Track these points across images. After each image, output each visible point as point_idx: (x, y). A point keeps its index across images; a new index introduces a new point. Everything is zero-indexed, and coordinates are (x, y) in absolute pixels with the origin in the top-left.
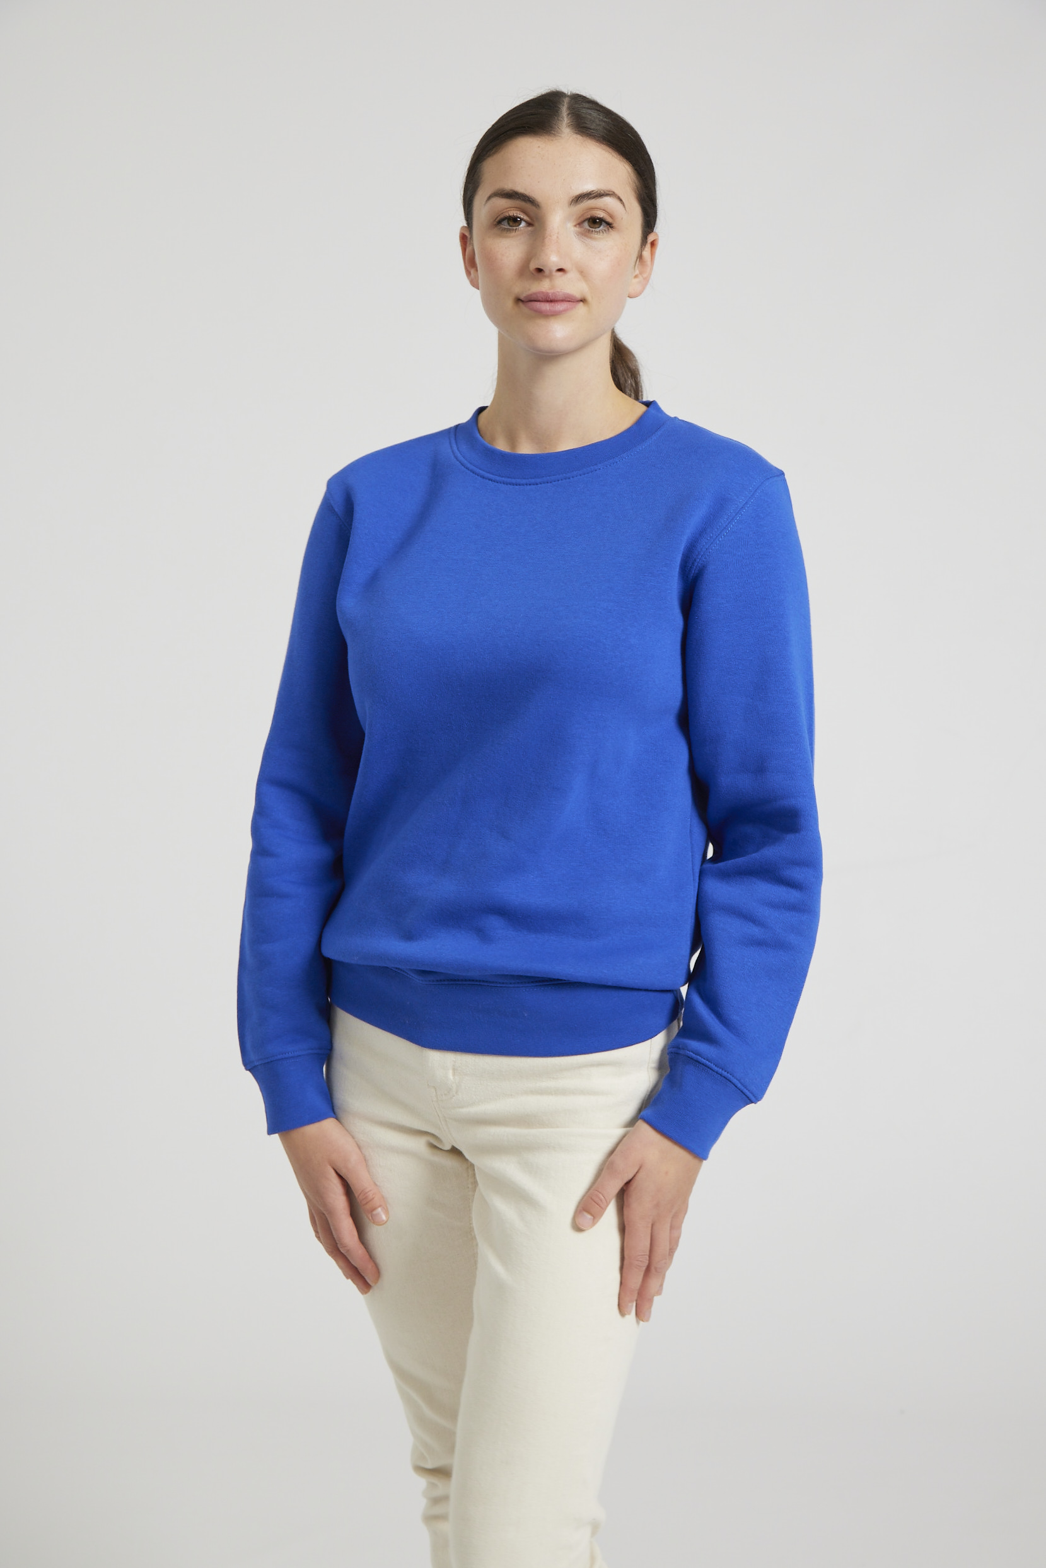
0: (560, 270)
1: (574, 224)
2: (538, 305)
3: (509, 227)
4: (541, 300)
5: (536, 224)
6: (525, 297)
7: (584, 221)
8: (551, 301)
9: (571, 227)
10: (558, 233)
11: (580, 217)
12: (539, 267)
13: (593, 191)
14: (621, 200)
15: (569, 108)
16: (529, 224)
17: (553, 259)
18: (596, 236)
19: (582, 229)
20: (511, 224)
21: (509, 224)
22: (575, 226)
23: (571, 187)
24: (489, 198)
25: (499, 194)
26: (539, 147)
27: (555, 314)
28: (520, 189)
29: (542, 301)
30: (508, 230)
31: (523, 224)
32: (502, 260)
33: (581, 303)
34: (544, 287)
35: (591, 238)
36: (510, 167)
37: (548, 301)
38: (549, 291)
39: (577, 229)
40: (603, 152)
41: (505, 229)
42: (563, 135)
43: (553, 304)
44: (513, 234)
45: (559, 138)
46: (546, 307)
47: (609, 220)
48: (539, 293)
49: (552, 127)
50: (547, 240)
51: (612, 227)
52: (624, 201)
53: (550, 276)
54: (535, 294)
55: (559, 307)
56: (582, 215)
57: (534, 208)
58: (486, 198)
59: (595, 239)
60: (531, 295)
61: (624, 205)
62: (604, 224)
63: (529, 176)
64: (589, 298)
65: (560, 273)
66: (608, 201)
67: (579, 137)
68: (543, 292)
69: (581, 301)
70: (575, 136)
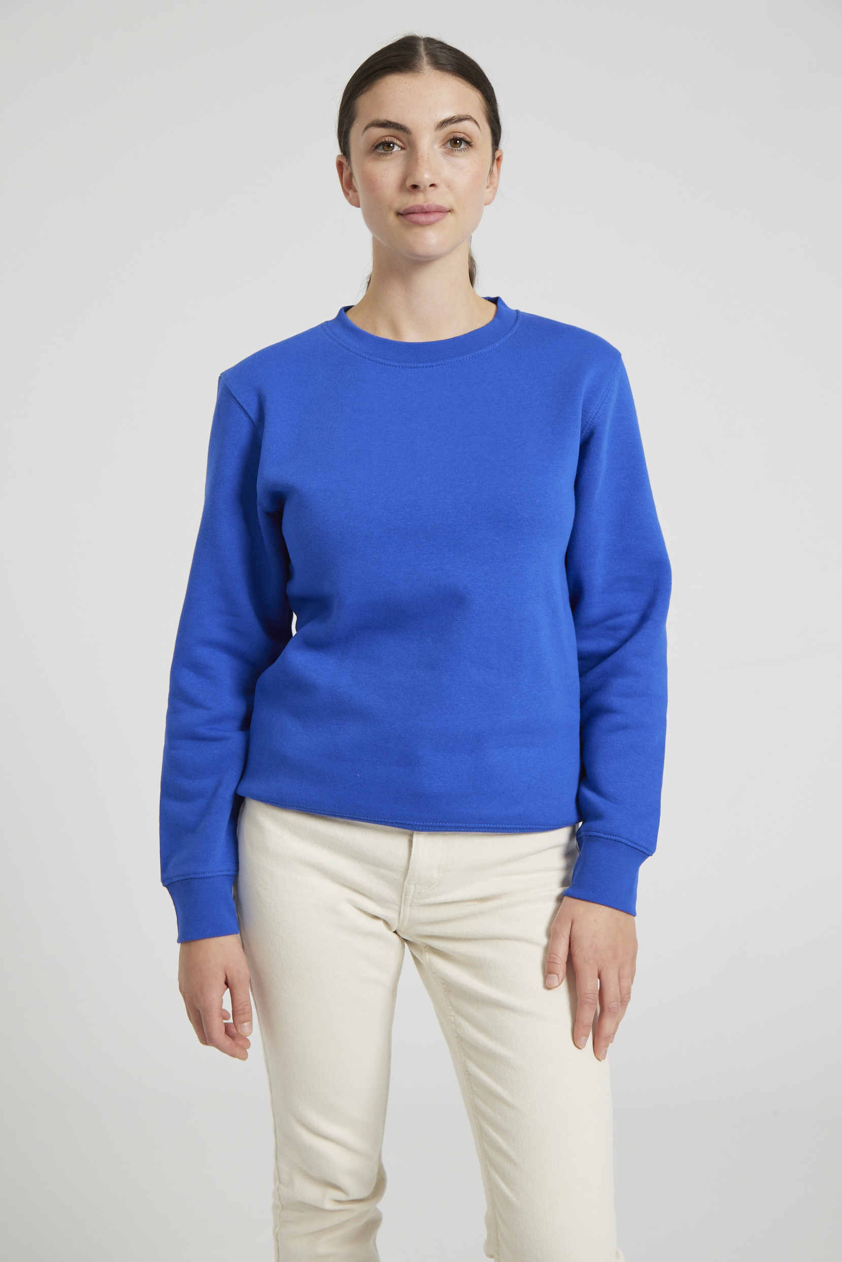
0: (432, 185)
1: (440, 145)
2: (415, 217)
3: (383, 152)
4: (417, 211)
5: (408, 148)
6: (404, 211)
7: (448, 142)
8: (426, 213)
9: (438, 149)
10: (428, 154)
11: (444, 140)
12: (413, 183)
13: (454, 117)
14: (477, 123)
15: (426, 49)
16: (402, 148)
17: (425, 176)
18: (457, 153)
19: (447, 149)
20: (386, 149)
21: (384, 149)
22: (440, 147)
23: (436, 115)
24: (366, 128)
25: (374, 124)
26: (406, 83)
27: (430, 224)
28: (393, 119)
29: (419, 213)
30: (385, 154)
31: (396, 148)
32: (381, 180)
33: (449, 213)
34: (418, 200)
35: (454, 156)
36: (383, 101)
37: (423, 213)
38: (424, 204)
39: (442, 150)
40: (459, 84)
41: (382, 153)
42: (425, 72)
43: (428, 216)
44: (389, 157)
45: (421, 74)
46: (422, 218)
47: (468, 139)
48: (416, 206)
49: (416, 66)
50: (420, 161)
51: (471, 146)
52: (478, 123)
53: (424, 190)
54: (413, 207)
55: (432, 218)
56: (446, 137)
57: (406, 134)
58: (363, 129)
59: (457, 156)
60: (408, 209)
61: (479, 127)
62: (463, 142)
63: (400, 107)
64: (456, 208)
65: (432, 188)
66: (466, 126)
67: (438, 72)
68: (419, 206)
69: (449, 211)
70: (435, 71)
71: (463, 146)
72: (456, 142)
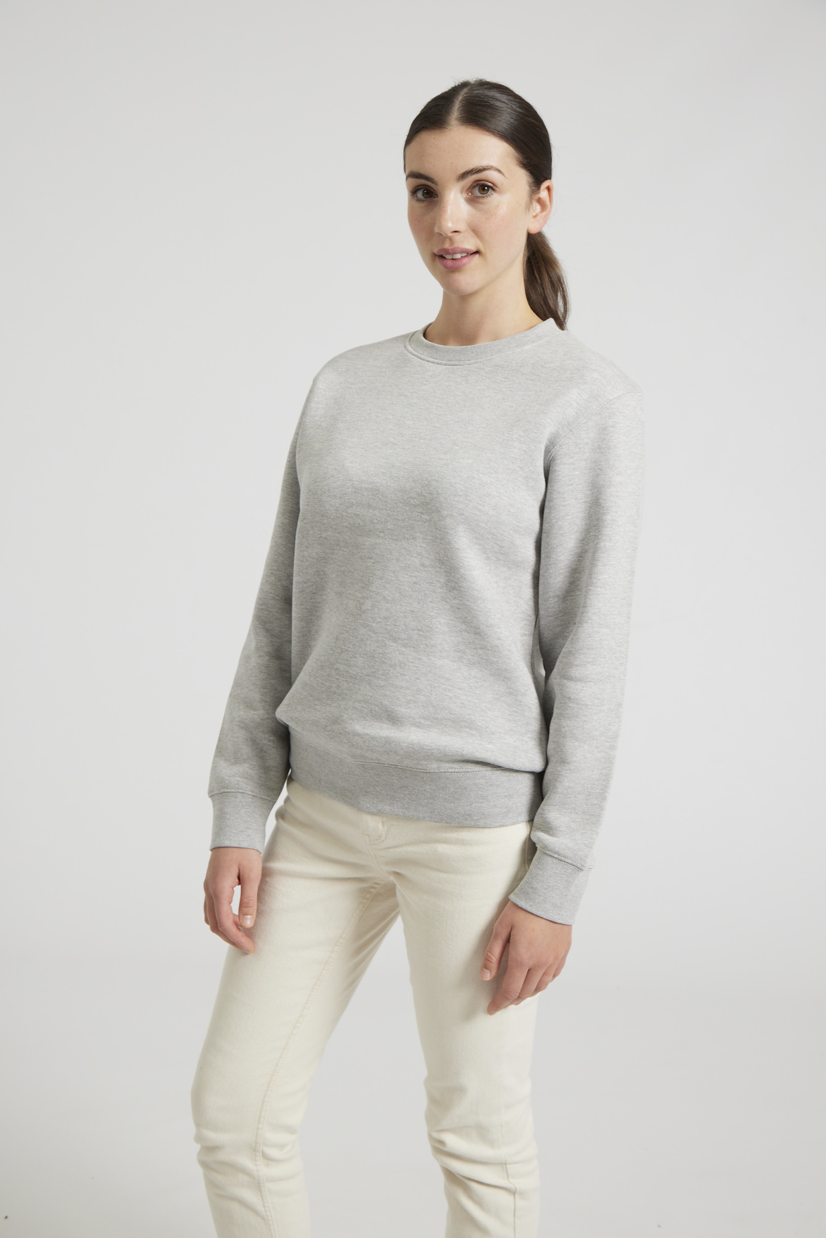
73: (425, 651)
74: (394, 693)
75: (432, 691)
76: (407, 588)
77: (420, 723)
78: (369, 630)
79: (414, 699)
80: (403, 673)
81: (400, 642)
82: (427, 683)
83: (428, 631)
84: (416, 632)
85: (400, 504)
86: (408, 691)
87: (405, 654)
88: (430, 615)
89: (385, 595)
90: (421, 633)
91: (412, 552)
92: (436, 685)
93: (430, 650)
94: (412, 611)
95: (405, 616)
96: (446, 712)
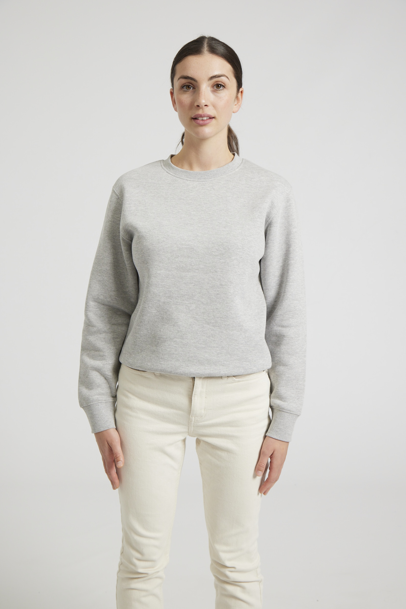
71: (221, 88)
72: (218, 86)
73: (224, 328)
74: (211, 350)
75: (229, 347)
76: (214, 297)
77: (224, 363)
78: (195, 320)
79: (221, 352)
80: (214, 340)
81: (211, 324)
82: (226, 343)
83: (225, 318)
84: (219, 319)
85: (206, 255)
86: (217, 349)
87: (214, 331)
88: (226, 310)
89: (203, 301)
90: (222, 319)
91: (216, 279)
92: (231, 344)
93: (227, 327)
94: (217, 308)
95: (213, 311)
96: (236, 356)
